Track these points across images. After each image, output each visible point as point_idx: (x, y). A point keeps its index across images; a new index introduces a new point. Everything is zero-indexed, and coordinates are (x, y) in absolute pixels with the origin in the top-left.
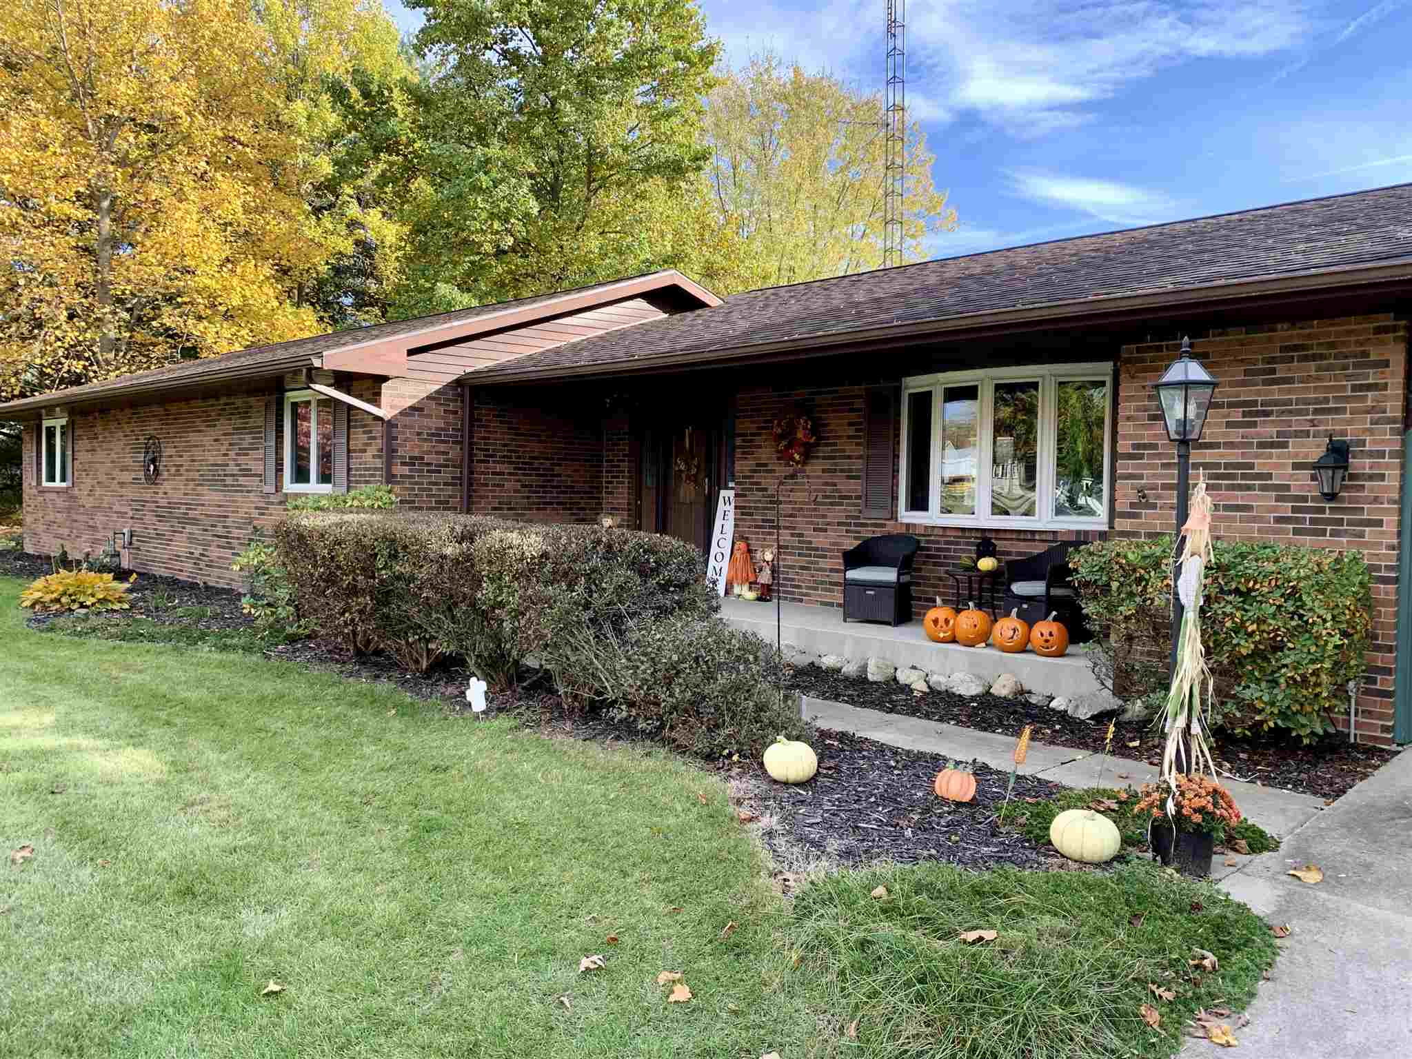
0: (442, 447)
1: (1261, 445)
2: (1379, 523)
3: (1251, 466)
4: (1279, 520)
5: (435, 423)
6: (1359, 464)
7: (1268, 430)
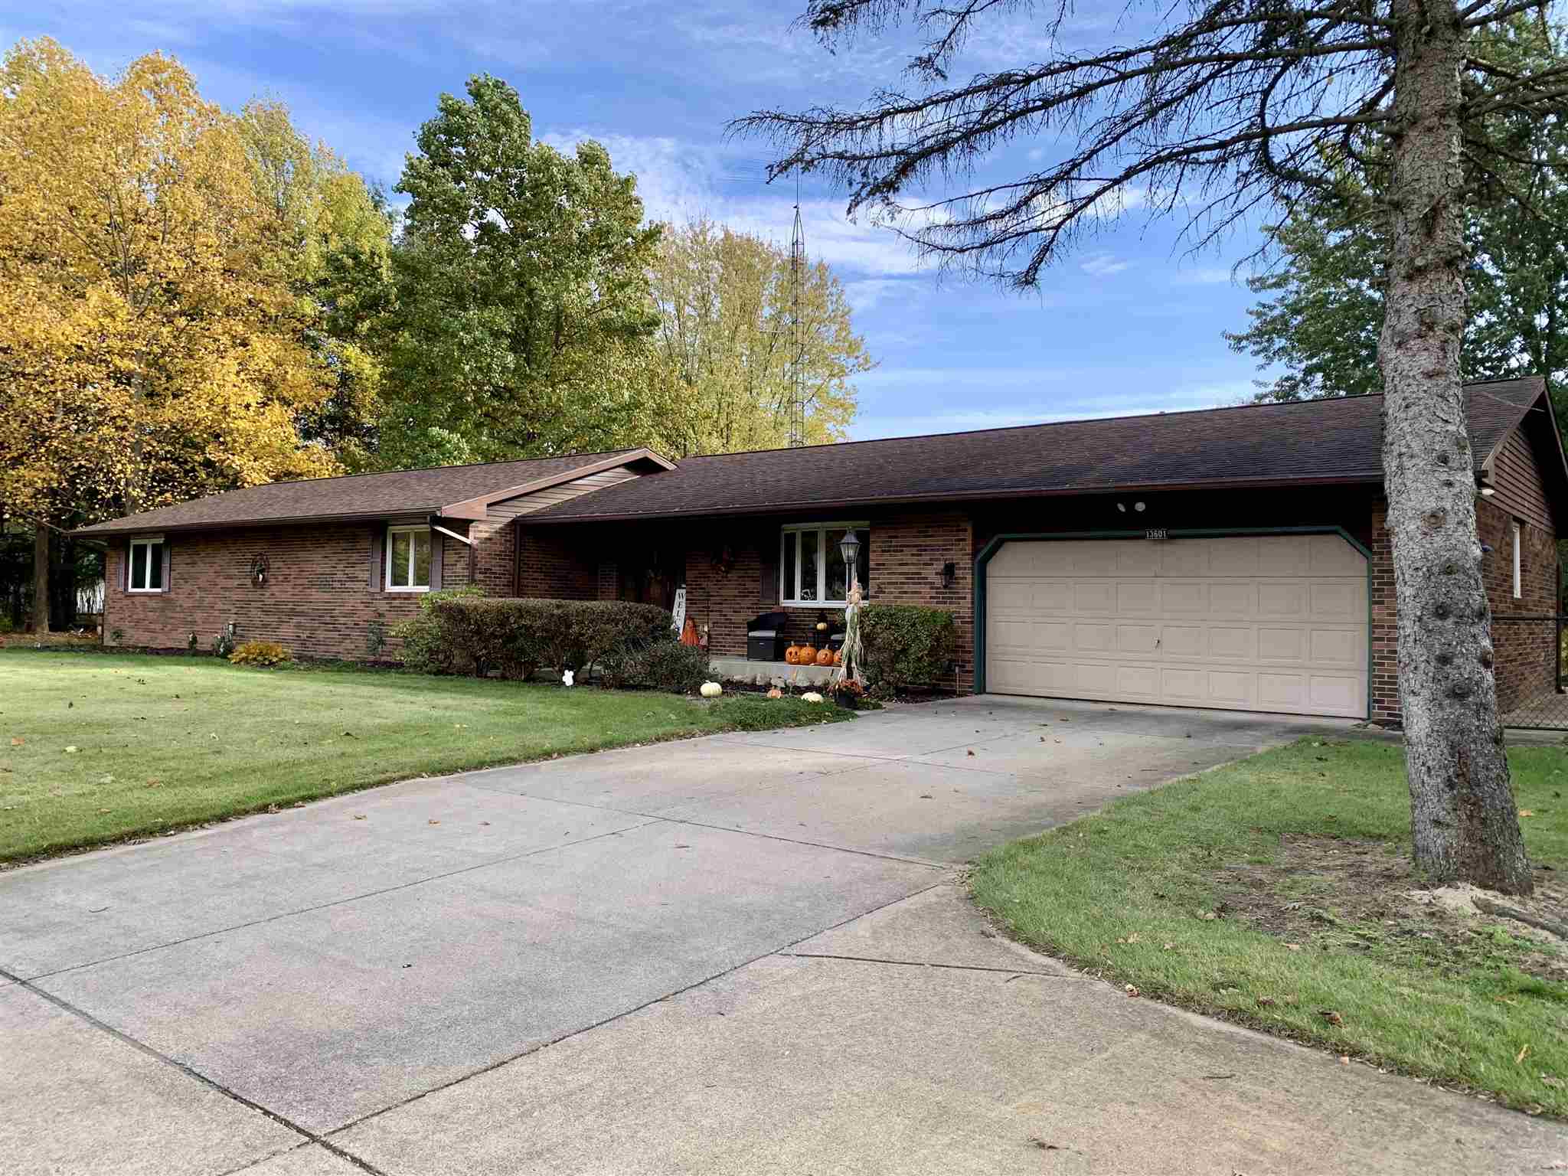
0: (503, 563)
1: (925, 564)
2: (965, 598)
3: (920, 574)
4: (931, 598)
5: (499, 548)
6: (959, 573)
7: (926, 558)
